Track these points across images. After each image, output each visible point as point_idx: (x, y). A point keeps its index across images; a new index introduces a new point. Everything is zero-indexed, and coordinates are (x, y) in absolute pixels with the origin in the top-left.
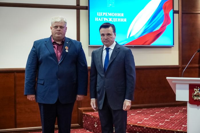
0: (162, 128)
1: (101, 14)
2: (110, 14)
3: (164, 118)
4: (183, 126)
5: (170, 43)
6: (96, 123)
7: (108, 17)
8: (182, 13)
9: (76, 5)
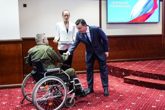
0: (155, 73)
1: (114, 3)
2: (120, 3)
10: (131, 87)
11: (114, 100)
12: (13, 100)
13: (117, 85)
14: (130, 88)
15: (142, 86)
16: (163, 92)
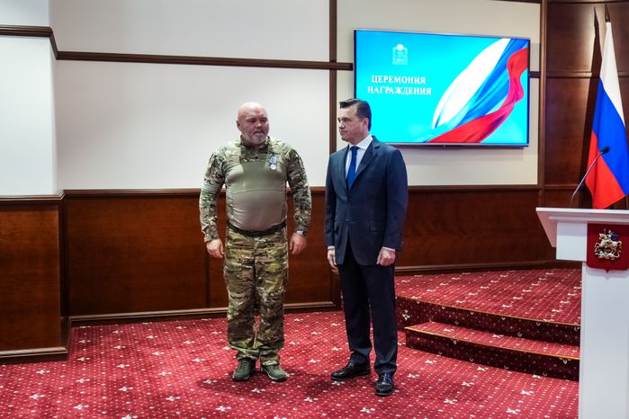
0: (509, 314)
1: (380, 79)
2: (398, 80)
3: (509, 293)
4: (554, 310)
5: (521, 139)
7: (394, 85)
8: (548, 78)
9: (328, 61)
10: (428, 361)
11: (364, 410)
12: (16, 405)
14: (424, 364)
15: (466, 359)
16: (533, 380)
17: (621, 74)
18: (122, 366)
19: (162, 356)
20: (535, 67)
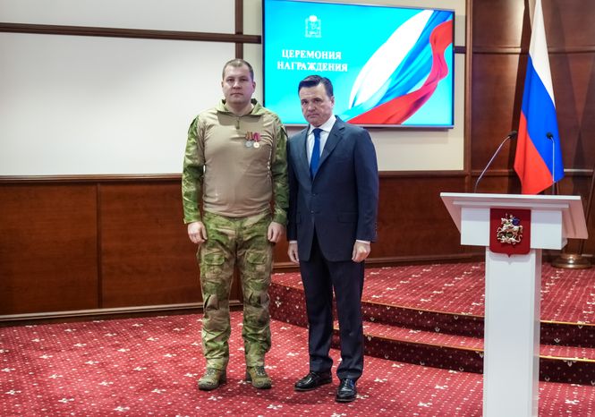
0: (426, 308)
1: (291, 54)
2: (311, 54)
3: (431, 287)
4: (474, 304)
5: (446, 121)
6: (278, 298)
7: (307, 61)
8: (474, 53)
9: (234, 33)
13: (293, 355)
15: (381, 356)
16: (448, 375)
17: (552, 50)
18: (7, 370)
19: (51, 359)
20: (460, 42)
